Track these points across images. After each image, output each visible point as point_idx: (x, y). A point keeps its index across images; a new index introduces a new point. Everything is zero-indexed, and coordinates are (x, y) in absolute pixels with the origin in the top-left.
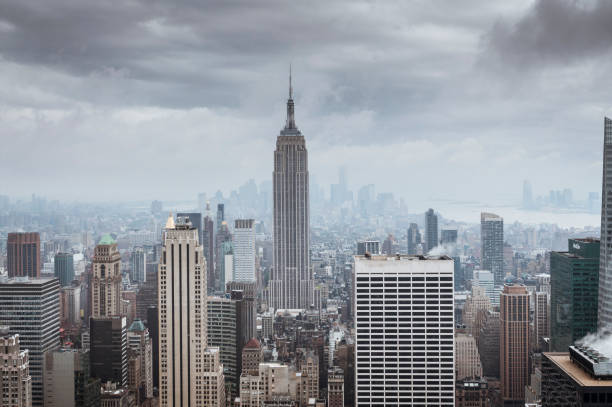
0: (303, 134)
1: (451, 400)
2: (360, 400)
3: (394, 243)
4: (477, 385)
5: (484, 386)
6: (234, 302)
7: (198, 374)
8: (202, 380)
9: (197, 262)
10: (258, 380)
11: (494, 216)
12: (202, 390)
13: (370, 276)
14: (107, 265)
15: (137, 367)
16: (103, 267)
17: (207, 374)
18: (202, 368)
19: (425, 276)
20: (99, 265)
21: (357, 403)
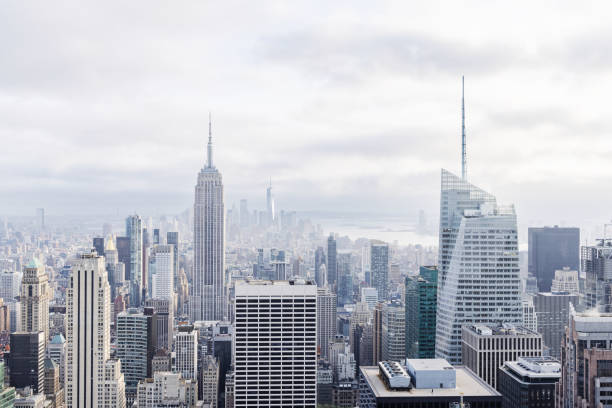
0: (220, 171)
1: (313, 402)
2: (237, 403)
3: (301, 263)
4: (350, 386)
5: (355, 387)
6: (146, 317)
7: (100, 382)
8: (104, 387)
9: (100, 285)
10: (153, 386)
11: (380, 242)
12: (103, 396)
13: (247, 298)
14: (34, 285)
15: (57, 375)
16: (30, 288)
17: (107, 382)
18: (104, 377)
19: (294, 298)
20: (27, 286)
21: (235, 405)
